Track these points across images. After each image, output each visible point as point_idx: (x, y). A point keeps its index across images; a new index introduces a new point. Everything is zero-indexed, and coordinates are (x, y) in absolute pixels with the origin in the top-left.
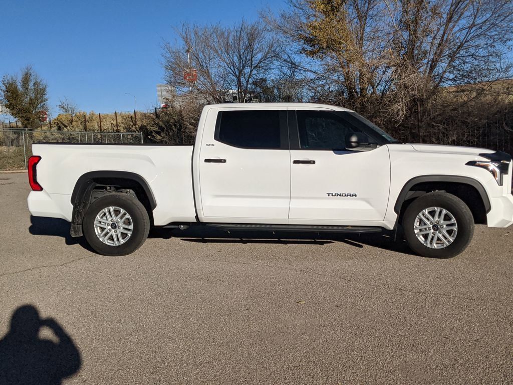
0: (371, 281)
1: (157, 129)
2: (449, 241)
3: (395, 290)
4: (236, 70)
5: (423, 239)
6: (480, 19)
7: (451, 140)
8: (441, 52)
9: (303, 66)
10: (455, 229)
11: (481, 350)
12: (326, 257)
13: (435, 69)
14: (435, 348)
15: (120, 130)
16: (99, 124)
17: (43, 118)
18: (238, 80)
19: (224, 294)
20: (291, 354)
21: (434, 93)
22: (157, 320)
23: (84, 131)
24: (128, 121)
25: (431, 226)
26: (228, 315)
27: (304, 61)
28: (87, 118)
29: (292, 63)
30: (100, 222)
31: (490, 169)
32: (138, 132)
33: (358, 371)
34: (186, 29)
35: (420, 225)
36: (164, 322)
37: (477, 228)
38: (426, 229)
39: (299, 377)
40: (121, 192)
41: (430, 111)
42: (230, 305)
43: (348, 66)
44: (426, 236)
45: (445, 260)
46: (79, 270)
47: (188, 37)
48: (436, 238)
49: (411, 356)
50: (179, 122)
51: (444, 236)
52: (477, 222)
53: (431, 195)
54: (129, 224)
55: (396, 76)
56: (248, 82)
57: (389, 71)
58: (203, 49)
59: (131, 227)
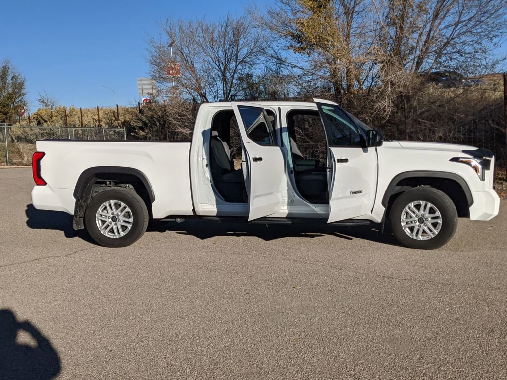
0: (361, 269)
1: (140, 124)
2: (433, 233)
3: (383, 277)
4: (221, 65)
5: (410, 232)
6: (465, 16)
7: (437, 136)
8: (427, 49)
9: (289, 62)
10: (439, 222)
11: (461, 326)
12: (317, 248)
13: (422, 66)
14: (419, 324)
15: (102, 126)
16: (80, 119)
17: (21, 112)
18: (223, 75)
19: (224, 281)
20: (291, 330)
21: (420, 90)
22: (165, 302)
23: (65, 125)
24: (111, 116)
25: (417, 219)
26: (230, 298)
27: (291, 56)
28: (68, 113)
29: (278, 59)
30: (101, 215)
31: (473, 166)
32: (121, 127)
33: (351, 343)
34: (171, 24)
35: (406, 218)
36: (172, 304)
37: (461, 221)
38: (412, 222)
39: (299, 347)
40: (121, 186)
41: (416, 107)
42: (231, 290)
43: (335, 64)
44: (412, 229)
45: (430, 251)
46: (84, 260)
47: (173, 31)
48: (421, 231)
49: (398, 331)
50: (163, 117)
51: (429, 228)
52: (460, 216)
53: (417, 190)
54: (129, 217)
55: (383, 73)
56: (233, 77)
57: (375, 67)
58: (187, 43)
59: (131, 220)
